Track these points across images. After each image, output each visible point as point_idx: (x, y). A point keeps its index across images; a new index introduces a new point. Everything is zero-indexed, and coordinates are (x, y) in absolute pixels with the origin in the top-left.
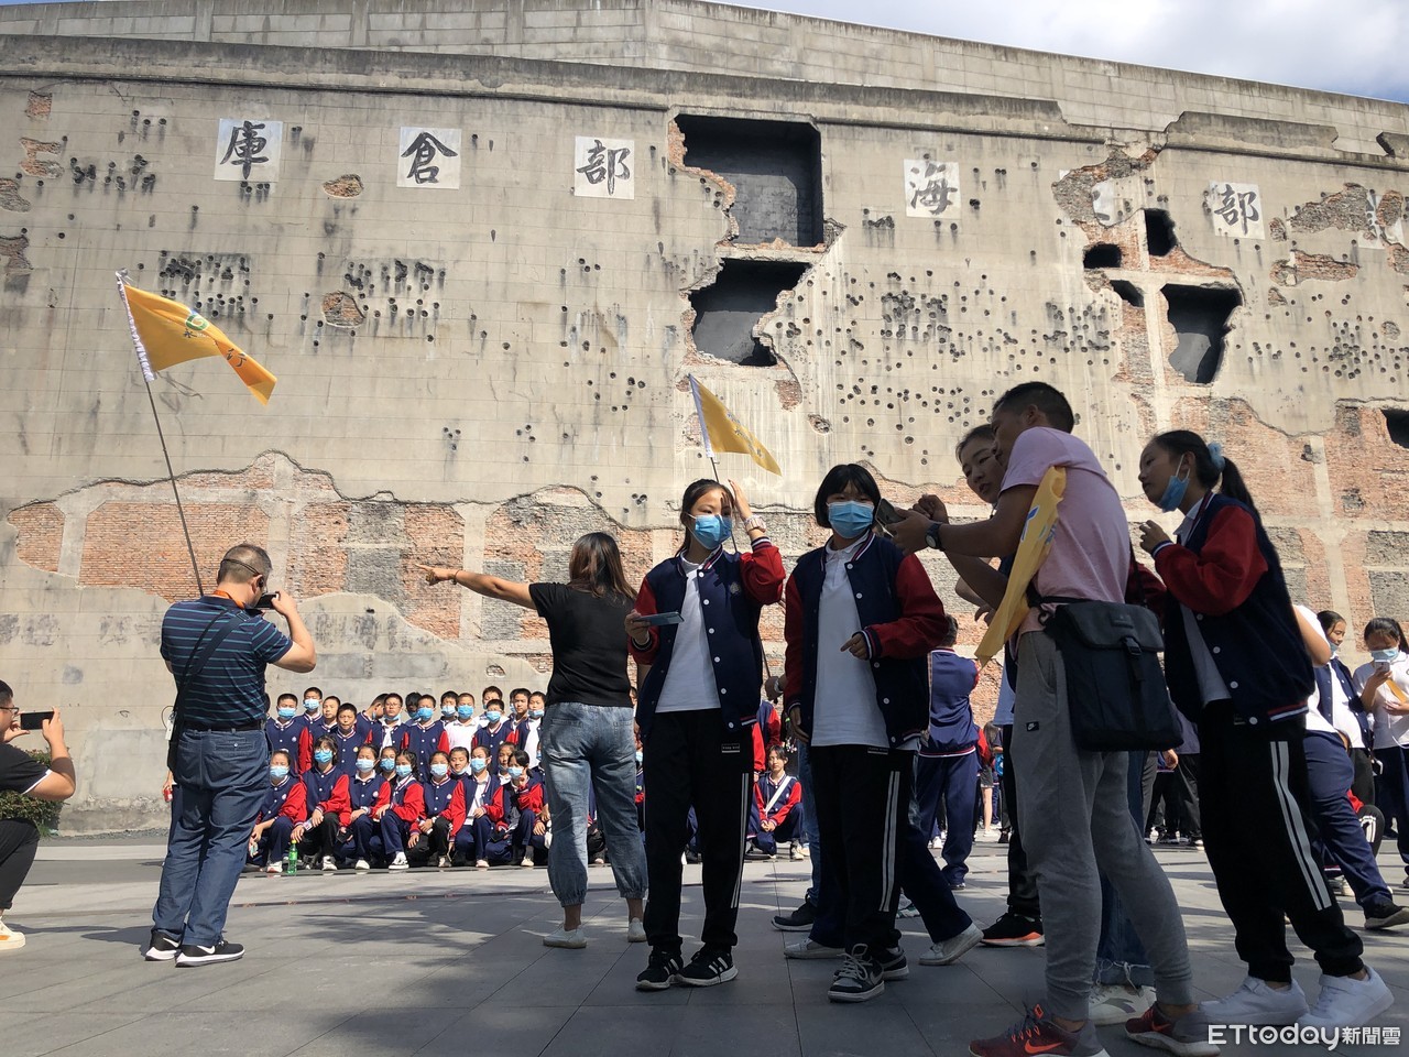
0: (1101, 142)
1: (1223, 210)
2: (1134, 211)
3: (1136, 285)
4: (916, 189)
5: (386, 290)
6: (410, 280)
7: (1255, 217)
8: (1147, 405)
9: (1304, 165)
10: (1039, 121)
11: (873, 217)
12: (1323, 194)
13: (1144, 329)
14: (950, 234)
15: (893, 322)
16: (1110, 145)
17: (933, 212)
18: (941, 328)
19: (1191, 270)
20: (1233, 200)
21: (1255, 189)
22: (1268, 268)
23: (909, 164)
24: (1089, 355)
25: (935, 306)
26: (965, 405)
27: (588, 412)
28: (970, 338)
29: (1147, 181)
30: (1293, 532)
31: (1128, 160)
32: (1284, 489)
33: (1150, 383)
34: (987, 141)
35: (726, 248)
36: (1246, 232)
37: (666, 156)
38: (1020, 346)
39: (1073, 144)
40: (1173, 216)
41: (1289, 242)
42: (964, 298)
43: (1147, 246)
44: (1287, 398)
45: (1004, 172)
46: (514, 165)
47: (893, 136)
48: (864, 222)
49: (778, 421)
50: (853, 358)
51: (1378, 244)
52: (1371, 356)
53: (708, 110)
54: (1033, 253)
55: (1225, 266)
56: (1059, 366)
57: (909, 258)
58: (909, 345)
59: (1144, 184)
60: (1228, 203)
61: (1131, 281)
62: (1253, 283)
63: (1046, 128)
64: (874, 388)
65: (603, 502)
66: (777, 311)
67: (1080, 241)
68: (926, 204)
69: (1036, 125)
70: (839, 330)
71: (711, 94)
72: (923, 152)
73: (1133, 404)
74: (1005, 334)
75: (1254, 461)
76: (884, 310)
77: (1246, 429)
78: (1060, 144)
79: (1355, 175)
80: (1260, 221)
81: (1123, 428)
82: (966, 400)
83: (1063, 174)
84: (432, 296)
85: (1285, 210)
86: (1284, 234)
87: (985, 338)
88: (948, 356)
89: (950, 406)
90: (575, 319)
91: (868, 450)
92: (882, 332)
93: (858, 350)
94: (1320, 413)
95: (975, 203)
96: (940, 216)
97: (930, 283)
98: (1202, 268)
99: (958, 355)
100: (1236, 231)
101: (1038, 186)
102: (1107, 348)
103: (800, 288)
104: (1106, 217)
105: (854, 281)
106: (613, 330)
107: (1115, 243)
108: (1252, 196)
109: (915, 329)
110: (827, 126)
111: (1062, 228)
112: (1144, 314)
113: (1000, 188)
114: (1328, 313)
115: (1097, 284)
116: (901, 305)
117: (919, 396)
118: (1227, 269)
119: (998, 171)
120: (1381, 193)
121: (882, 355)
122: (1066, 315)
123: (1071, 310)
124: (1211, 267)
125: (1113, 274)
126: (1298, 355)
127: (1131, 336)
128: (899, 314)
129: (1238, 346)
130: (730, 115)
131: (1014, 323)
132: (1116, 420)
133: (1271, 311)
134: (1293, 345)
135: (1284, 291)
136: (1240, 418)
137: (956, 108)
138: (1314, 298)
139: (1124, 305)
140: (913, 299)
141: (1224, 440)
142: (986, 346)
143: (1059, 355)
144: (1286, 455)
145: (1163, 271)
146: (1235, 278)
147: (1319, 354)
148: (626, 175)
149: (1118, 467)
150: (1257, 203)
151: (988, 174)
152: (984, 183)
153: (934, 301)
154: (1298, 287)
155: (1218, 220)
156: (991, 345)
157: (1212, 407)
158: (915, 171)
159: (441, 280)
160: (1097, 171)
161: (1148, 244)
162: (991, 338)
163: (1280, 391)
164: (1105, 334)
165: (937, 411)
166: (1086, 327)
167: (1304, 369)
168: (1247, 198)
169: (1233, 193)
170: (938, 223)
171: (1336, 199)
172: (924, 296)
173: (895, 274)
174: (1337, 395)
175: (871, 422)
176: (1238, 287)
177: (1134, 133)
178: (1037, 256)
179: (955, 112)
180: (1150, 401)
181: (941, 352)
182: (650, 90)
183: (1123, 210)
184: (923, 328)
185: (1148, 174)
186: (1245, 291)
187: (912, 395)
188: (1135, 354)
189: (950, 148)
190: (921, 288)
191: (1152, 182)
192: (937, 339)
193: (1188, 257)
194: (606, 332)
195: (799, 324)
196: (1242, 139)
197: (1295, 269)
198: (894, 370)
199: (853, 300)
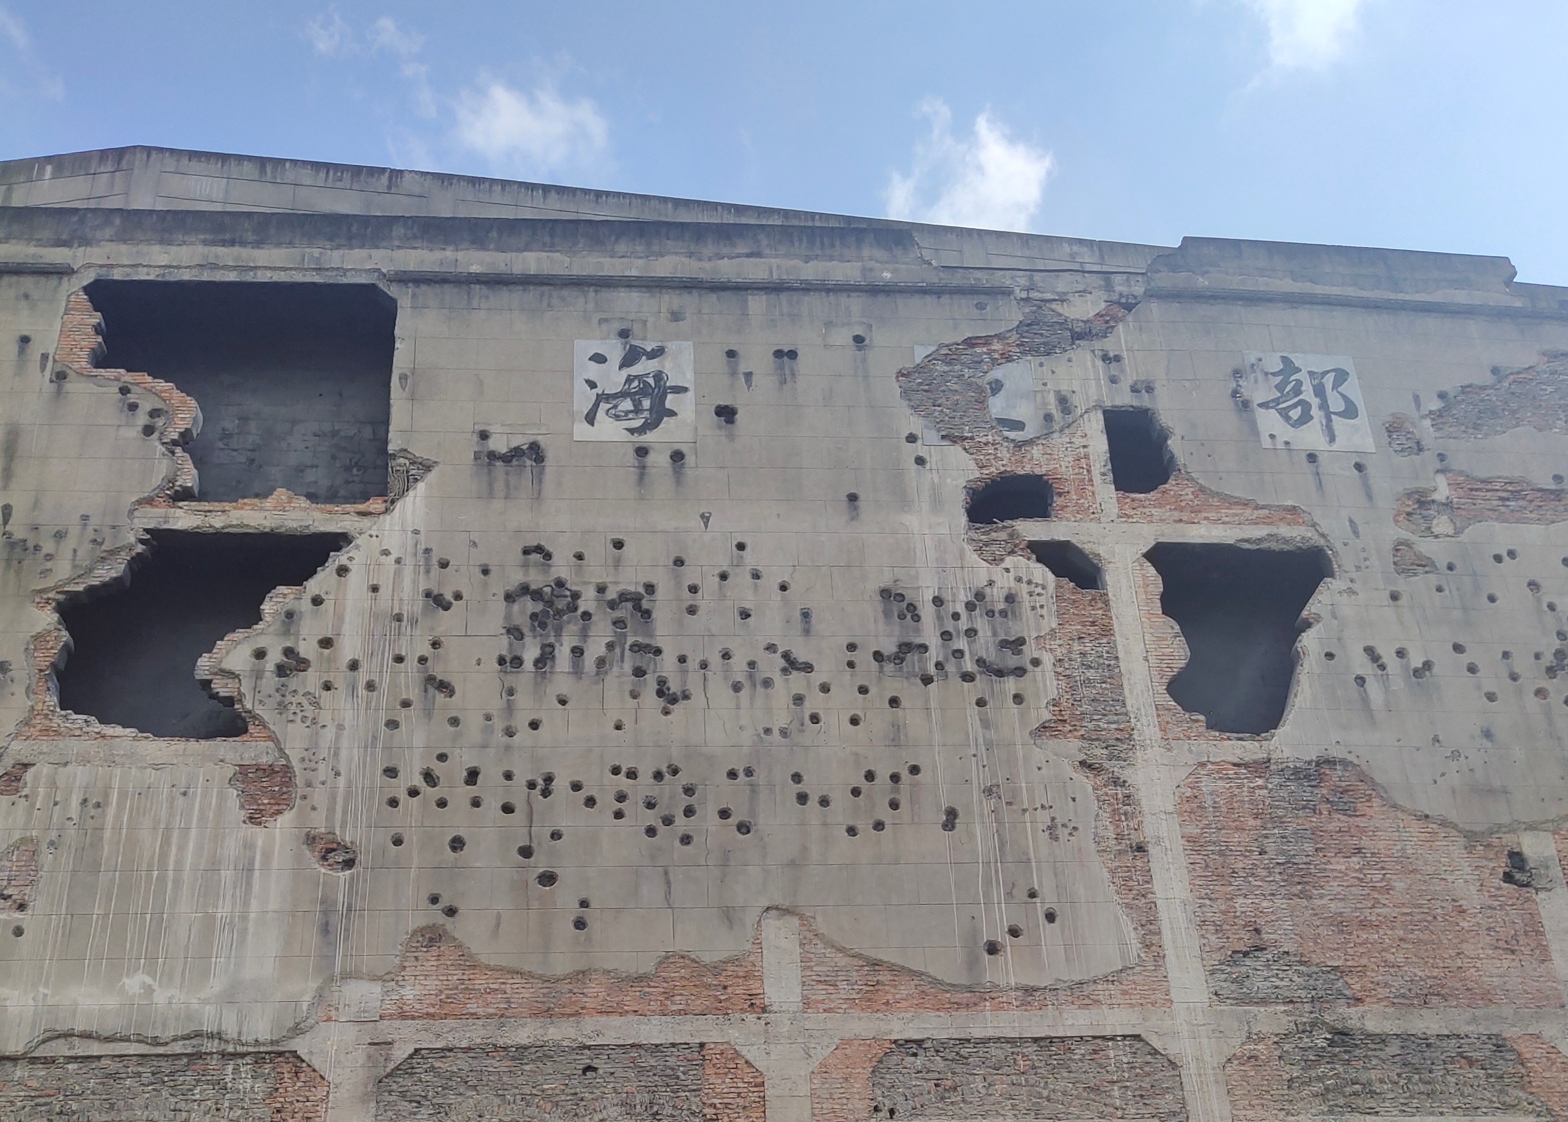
0: (1006, 292)
1: (1277, 401)
2: (1079, 412)
3: (1087, 548)
4: (599, 390)
7: (1350, 411)
8: (1117, 782)
9: (1447, 320)
10: (872, 264)
11: (499, 444)
12: (1495, 371)
13: (1107, 631)
14: (670, 471)
15: (528, 640)
16: (1027, 300)
17: (632, 431)
18: (637, 648)
19: (1212, 515)
20: (1299, 383)
21: (1346, 364)
22: (1388, 505)
23: (587, 347)
24: (981, 685)
25: (629, 605)
26: (685, 800)
28: (704, 665)
29: (1106, 358)
30: (1499, 1043)
31: (1064, 324)
32: (1468, 948)
33: (1126, 736)
34: (757, 304)
35: (160, 511)
36: (1332, 439)
37: (51, 352)
38: (818, 677)
39: (945, 299)
40: (1167, 420)
41: (1429, 457)
42: (693, 589)
43: (1110, 477)
44: (1455, 755)
45: (792, 354)
47: (555, 301)
48: (477, 456)
50: (428, 713)
53: (159, 271)
54: (853, 498)
55: (1289, 503)
56: (910, 715)
57: (573, 517)
58: (561, 682)
59: (1100, 363)
60: (1288, 389)
61: (1074, 541)
62: (1356, 533)
63: (887, 275)
64: (473, 776)
66: (261, 626)
67: (959, 472)
68: (617, 417)
69: (864, 270)
70: (399, 659)
71: (170, 243)
72: (617, 326)
73: (1085, 782)
74: (786, 656)
75: (1388, 889)
76: (508, 617)
77: (1362, 822)
78: (916, 302)
80: (1363, 419)
81: (1063, 833)
82: (689, 791)
83: (920, 354)
85: (1416, 398)
86: (1418, 443)
87: (738, 662)
88: (650, 699)
89: (650, 805)
91: (444, 903)
92: (501, 661)
93: (440, 698)
95: (726, 413)
96: (649, 437)
97: (617, 563)
98: (1236, 510)
99: (673, 700)
100: (1309, 438)
101: (866, 377)
102: (1020, 672)
104: (1018, 425)
105: (444, 565)
107: (1038, 471)
108: (1341, 376)
109: (578, 652)
110: (411, 289)
111: (920, 449)
112: (1107, 603)
113: (784, 382)
114: (1533, 585)
115: (997, 550)
116: (546, 606)
117: (576, 787)
118: (1293, 510)
119: (779, 354)
121: (496, 704)
122: (927, 611)
123: (938, 601)
124: (1257, 507)
125: (1034, 530)
126: (1472, 669)
127: (1076, 647)
128: (543, 626)
129: (1330, 656)
130: (206, 277)
131: (807, 632)
132: (1043, 818)
133: (1401, 585)
134: (1458, 648)
135: (1430, 547)
136: (1344, 803)
137: (693, 248)
138: (1498, 558)
139: (1058, 587)
140: (576, 596)
141: (1309, 847)
142: (741, 677)
143: (910, 691)
144: (1463, 876)
145: (1150, 519)
146: (1314, 525)
147: (1523, 663)
149: (1050, 917)
150: (1352, 388)
151: (757, 360)
152: (748, 375)
153: (624, 597)
154: (1462, 538)
155: (1269, 421)
156: (751, 676)
157: (1276, 780)
158: (599, 359)
160: (997, 346)
161: (1114, 470)
162: (752, 664)
163: (1436, 740)
164: (1015, 645)
165: (619, 815)
166: (971, 633)
167: (1491, 697)
168: (1329, 381)
169: (1298, 370)
170: (642, 452)
171: (1524, 379)
172: (601, 589)
173: (539, 549)
175: (457, 844)
176: (1322, 542)
177: (1078, 277)
178: (861, 503)
179: (690, 255)
180: (1126, 774)
181: (634, 695)
182: (40, 243)
183: (1057, 415)
184: (596, 648)
185: (1109, 345)
186: (1338, 546)
187: (561, 785)
188: (1088, 682)
189: (676, 316)
190: (596, 572)
191: (1117, 359)
192: (628, 667)
193: (1202, 489)
195: (308, 651)
196: (1311, 281)
197: (1447, 505)
198: (524, 735)
199: (438, 601)
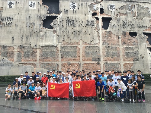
2: (99, 8)
3: (98, 18)
4: (71, 6)
5: (6, 21)
6: (9, 20)
9: (121, 2)
11: (66, 10)
12: (123, 5)
13: (99, 23)
15: (68, 23)
19: (105, 15)
22: (115, 15)
23: (70, 3)
24: (92, 26)
26: (76, 33)
27: (29, 35)
28: (77, 25)
30: (116, 47)
31: (98, 2)
32: (115, 42)
33: (99, 30)
34: (80, 0)
35: (47, 14)
37: (40, 3)
38: (83, 26)
40: (104, 9)
41: (118, 11)
42: (76, 20)
44: (117, 31)
45: (82, 4)
46: (21, 5)
48: (64, 11)
49: (53, 35)
51: (130, 11)
52: (128, 25)
54: (85, 14)
56: (88, 28)
57: (70, 15)
58: (69, 26)
59: (100, 5)
60: (111, 7)
62: (113, 17)
64: (65, 31)
65: (31, 46)
66: (53, 22)
67: (91, 12)
68: (72, 8)
70: (61, 24)
72: (72, 2)
73: (97, 32)
74: (81, 24)
75: (112, 39)
76: (66, 22)
79: (128, 3)
80: (115, 9)
83: (90, 4)
84: (11, 21)
85: (118, 7)
87: (79, 25)
89: (74, 33)
90: (28, 24)
91: (64, 39)
92: (66, 24)
93: (63, 27)
94: (121, 33)
95: (78, 8)
99: (75, 27)
100: (112, 10)
101: (86, 6)
102: (94, 26)
103: (56, 19)
104: (95, 9)
106: (33, 25)
107: (96, 12)
108: (114, 6)
111: (89, 11)
112: (99, 21)
113: (82, 6)
114: (123, 20)
115: (93, 18)
116: (68, 21)
117: (70, 32)
120: (131, 5)
121: (66, 27)
122: (89, 22)
124: (108, 15)
125: (95, 16)
126: (118, 26)
127: (97, 24)
129: (111, 25)
131: (83, 23)
132: (94, 34)
133: (115, 20)
134: (118, 24)
135: (117, 18)
136: (110, 34)
138: (121, 18)
139: (97, 20)
141: (108, 36)
144: (116, 38)
145: (102, 16)
146: (111, 16)
147: (121, 25)
148: (35, 6)
149: (94, 40)
151: (80, 4)
153: (73, 20)
154: (119, 17)
155: (109, 9)
157: (107, 32)
159: (12, 20)
160: (94, 3)
161: (100, 12)
164: (94, 24)
165: (72, 34)
166: (91, 23)
169: (112, 5)
170: (74, 11)
171: (125, 6)
173: (68, 17)
174: (123, 30)
175: (64, 35)
180: (99, 32)
181: (73, 27)
183: (97, 8)
184: (71, 24)
185: (101, 3)
188: (97, 26)
190: (71, 19)
192: (73, 25)
194: (32, 25)
195: (56, 24)
197: (119, 15)
198: (68, 29)
199: (63, 21)
